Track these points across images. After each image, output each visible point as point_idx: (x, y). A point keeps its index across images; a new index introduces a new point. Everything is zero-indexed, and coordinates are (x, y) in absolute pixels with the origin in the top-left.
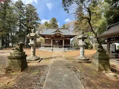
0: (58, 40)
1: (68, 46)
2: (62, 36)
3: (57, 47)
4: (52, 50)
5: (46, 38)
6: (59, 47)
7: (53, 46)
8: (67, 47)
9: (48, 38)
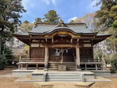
0: (64, 48)
1: (89, 63)
2: (73, 36)
3: (60, 67)
4: (47, 78)
5: (33, 45)
6: (65, 67)
7: (49, 66)
8: (89, 66)
9: (37, 45)
